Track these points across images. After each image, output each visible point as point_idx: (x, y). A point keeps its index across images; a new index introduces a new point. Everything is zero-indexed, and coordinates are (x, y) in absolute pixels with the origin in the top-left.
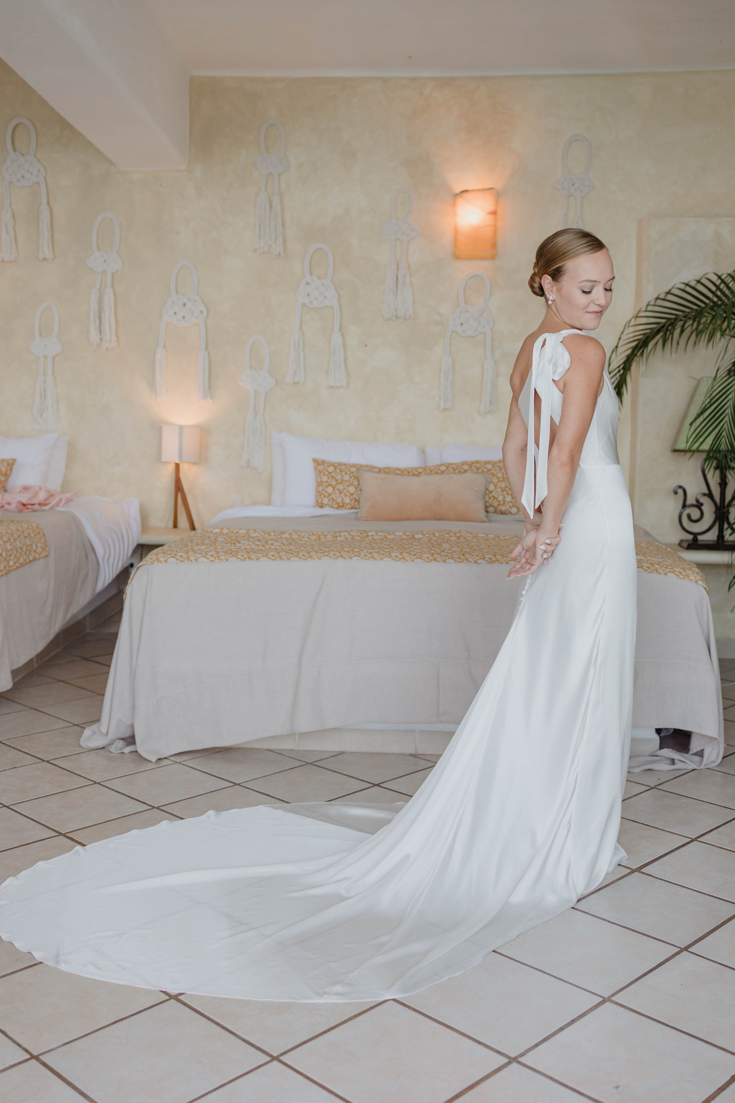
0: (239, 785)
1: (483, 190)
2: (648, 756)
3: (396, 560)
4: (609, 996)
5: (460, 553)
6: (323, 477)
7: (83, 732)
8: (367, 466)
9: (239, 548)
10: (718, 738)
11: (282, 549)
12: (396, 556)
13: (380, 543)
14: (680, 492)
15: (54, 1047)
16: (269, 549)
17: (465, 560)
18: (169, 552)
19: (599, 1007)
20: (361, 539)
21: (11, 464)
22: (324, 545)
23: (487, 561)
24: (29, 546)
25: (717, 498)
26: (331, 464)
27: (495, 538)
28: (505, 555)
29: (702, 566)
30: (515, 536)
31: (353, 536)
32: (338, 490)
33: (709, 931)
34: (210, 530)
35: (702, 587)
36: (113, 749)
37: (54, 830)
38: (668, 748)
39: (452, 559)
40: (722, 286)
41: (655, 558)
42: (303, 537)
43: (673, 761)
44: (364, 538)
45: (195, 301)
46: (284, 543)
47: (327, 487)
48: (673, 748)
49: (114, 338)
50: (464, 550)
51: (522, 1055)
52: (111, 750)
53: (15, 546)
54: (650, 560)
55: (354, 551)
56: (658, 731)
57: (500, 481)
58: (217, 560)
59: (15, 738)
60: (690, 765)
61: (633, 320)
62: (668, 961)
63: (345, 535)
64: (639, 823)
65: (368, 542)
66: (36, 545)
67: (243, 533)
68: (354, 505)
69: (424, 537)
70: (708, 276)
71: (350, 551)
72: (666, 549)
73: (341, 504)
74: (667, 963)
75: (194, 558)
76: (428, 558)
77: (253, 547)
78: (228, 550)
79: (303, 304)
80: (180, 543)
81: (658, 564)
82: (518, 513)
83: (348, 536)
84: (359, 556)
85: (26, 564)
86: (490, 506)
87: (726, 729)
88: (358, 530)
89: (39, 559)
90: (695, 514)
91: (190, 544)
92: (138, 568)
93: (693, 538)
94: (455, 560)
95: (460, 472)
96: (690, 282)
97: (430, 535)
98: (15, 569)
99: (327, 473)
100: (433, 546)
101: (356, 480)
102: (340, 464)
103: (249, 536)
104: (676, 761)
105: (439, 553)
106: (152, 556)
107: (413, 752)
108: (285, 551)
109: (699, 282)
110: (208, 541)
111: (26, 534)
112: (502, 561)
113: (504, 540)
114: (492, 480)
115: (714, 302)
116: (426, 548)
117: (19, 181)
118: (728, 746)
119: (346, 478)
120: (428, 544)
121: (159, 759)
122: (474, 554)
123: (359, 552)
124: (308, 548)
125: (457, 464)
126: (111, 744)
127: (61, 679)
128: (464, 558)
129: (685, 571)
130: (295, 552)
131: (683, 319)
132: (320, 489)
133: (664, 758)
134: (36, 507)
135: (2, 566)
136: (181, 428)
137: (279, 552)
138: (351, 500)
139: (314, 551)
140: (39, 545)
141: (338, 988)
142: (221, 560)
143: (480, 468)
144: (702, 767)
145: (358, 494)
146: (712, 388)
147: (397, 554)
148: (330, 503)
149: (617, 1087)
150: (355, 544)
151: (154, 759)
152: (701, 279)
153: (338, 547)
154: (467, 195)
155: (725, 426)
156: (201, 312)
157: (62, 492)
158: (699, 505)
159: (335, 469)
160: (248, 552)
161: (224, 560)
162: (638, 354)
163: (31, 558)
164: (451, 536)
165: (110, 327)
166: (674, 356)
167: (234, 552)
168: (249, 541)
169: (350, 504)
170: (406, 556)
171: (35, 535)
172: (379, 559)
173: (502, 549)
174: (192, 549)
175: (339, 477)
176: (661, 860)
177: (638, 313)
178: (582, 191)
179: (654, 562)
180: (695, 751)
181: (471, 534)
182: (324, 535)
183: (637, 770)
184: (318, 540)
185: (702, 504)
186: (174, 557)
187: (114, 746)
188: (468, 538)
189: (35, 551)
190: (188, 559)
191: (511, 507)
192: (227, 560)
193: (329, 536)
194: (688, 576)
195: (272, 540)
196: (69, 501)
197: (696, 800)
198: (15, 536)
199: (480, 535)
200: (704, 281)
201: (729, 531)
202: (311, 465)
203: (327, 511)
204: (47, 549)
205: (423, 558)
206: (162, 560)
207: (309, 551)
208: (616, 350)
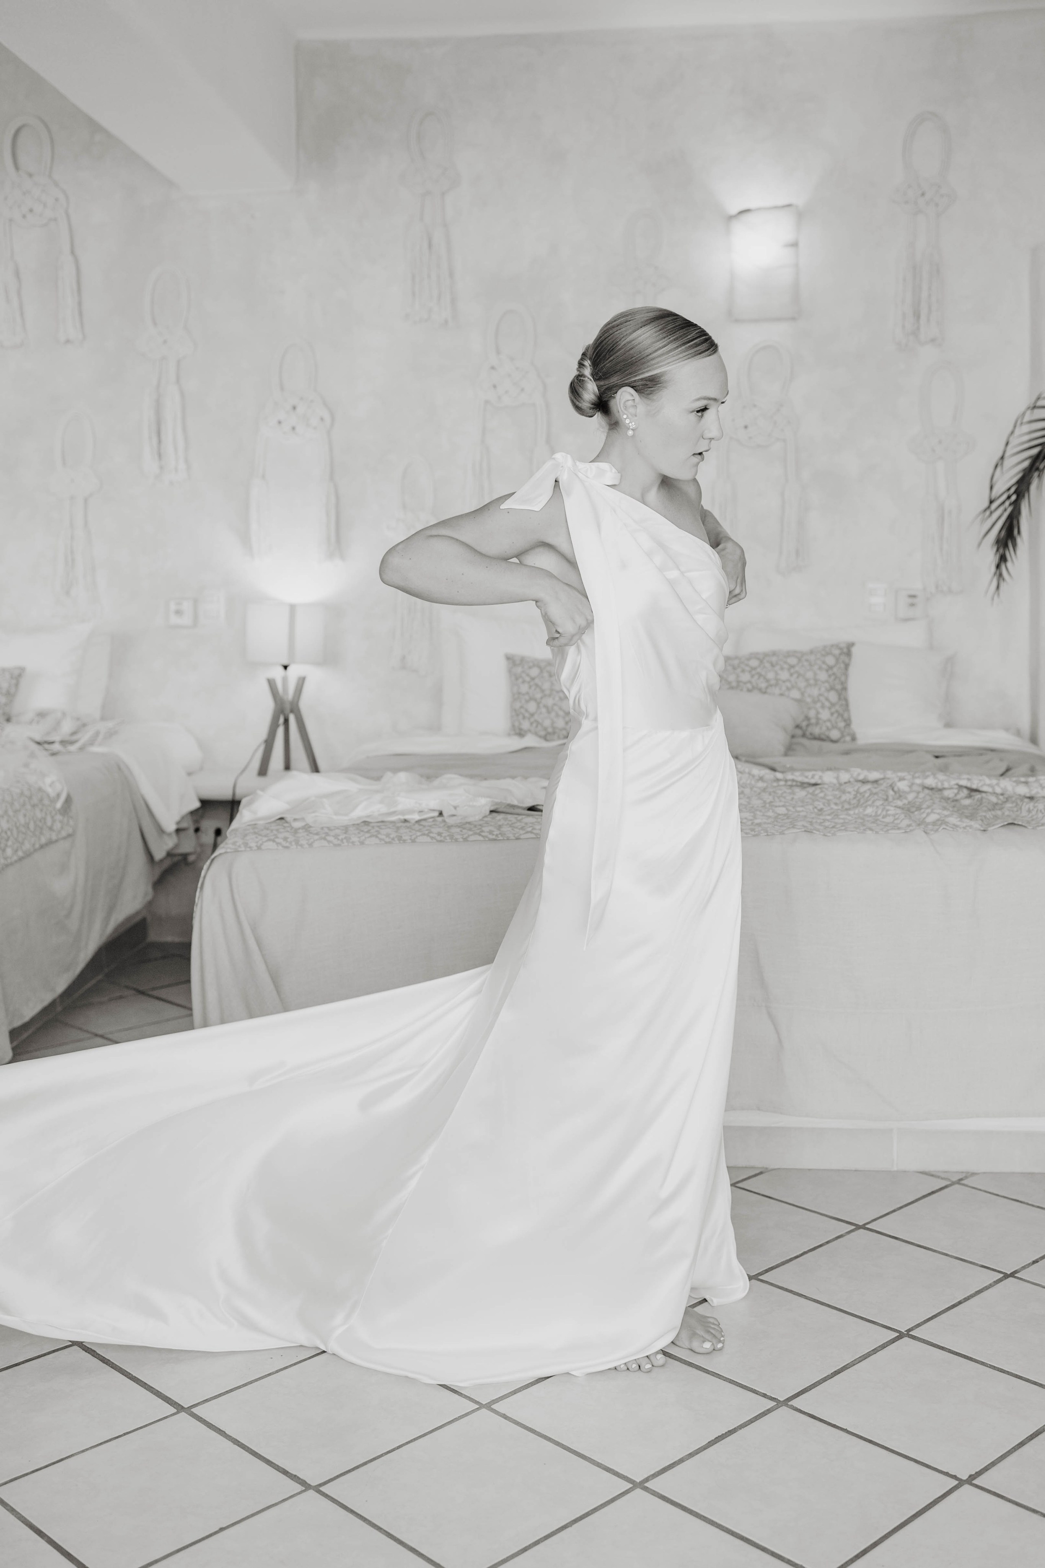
1: (776, 208)
6: (521, 685)
18: (265, 832)
21: (17, 676)
24: (40, 821)
26: (535, 664)
32: (546, 706)
45: (312, 401)
47: (527, 702)
49: (182, 465)
53: (16, 823)
61: (1030, 411)
66: (52, 817)
73: (550, 730)
79: (487, 402)
85: (35, 850)
89: (56, 841)
92: (213, 860)
98: (16, 861)
99: (528, 679)
117: (24, 217)
132: (518, 705)
134: (58, 746)
136: (293, 608)
139: (508, 824)
140: (58, 817)
142: (353, 843)
148: (533, 729)
154: (750, 218)
156: (322, 419)
157: (103, 718)
159: (542, 671)
163: (43, 840)
165: (175, 447)
175: (546, 686)
177: (1035, 402)
178: (937, 205)
186: (274, 841)
189: (51, 829)
190: (297, 843)
192: (362, 843)
196: (111, 734)
198: (17, 806)
202: (503, 666)
203: (529, 741)
204: (71, 823)
206: (253, 845)
207: (500, 823)
208: (1002, 464)
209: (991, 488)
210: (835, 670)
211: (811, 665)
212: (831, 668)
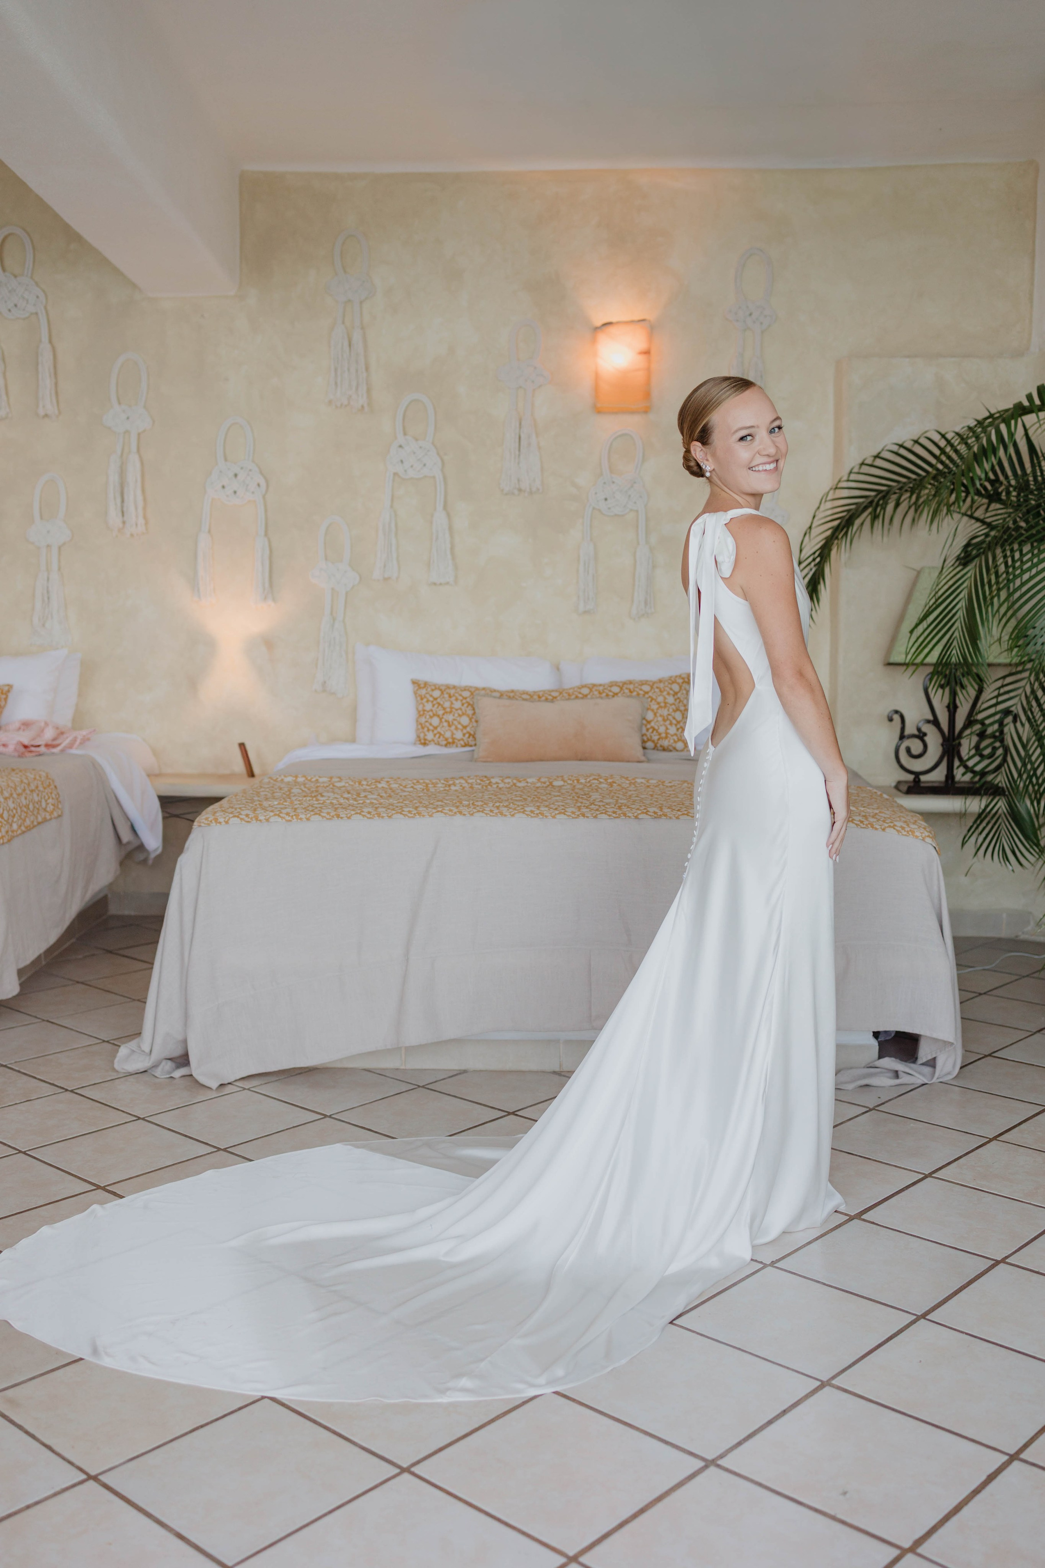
0: (330, 1116)
1: (632, 322)
2: (864, 1067)
3: (532, 817)
4: (828, 1379)
5: (615, 806)
6: (426, 704)
7: (117, 1051)
8: (484, 689)
9: (322, 804)
10: (955, 1043)
11: (381, 804)
12: (532, 812)
13: (509, 794)
14: (896, 718)
15: (117, 1463)
16: (362, 804)
17: (622, 815)
18: (230, 810)
19: (816, 1393)
20: (482, 787)
22: (435, 797)
23: (650, 816)
24: (37, 803)
25: (945, 726)
26: (436, 687)
27: (659, 785)
28: (674, 807)
29: (928, 816)
30: (685, 782)
31: (472, 784)
32: (447, 721)
33: (952, 1293)
34: (280, 779)
35: (930, 846)
36: (158, 1072)
37: (90, 1182)
38: (890, 1056)
39: (605, 813)
40: (948, 449)
41: (869, 808)
42: (405, 787)
43: (896, 1074)
44: (486, 786)
45: (250, 470)
46: (381, 794)
47: (431, 717)
48: (896, 1058)
49: (141, 521)
50: (620, 801)
51: (721, 1456)
52: (156, 1075)
53: (19, 804)
54: (863, 811)
55: (475, 805)
56: (876, 1035)
57: (661, 707)
58: (295, 820)
59: (25, 1061)
60: (919, 1078)
61: (831, 492)
62: (901, 1332)
63: (460, 783)
64: (856, 1155)
65: (492, 792)
66: (46, 801)
67: (323, 782)
68: (468, 741)
69: (566, 784)
70: (928, 435)
71: (471, 805)
72: (881, 795)
73: (450, 740)
74: (901, 1335)
75: (265, 817)
76: (573, 813)
77: (342, 801)
78: (308, 807)
79: (395, 474)
80: (243, 796)
81: (873, 817)
82: (685, 750)
83: (466, 785)
84: (482, 812)
85: (34, 826)
86: (648, 740)
87: (964, 1031)
88: (476, 776)
89: (51, 819)
90: (916, 746)
91: (256, 798)
93: (914, 780)
94: (609, 816)
95: (607, 695)
96: (904, 442)
97: (573, 781)
98: (20, 834)
99: (431, 699)
100: (578, 797)
101: (470, 707)
102: (448, 687)
103: (334, 786)
104: (900, 1074)
105: (588, 806)
106: (207, 816)
107: (557, 1069)
108: (384, 806)
109: (916, 442)
110: (280, 794)
111: (33, 787)
112: (671, 816)
113: (671, 787)
114: (650, 706)
115: (937, 469)
116: (571, 799)
117: (10, 310)
118: (967, 1053)
119: (457, 705)
120: (572, 793)
121: (221, 1085)
122: (633, 806)
123: (482, 806)
124: (414, 802)
125: (604, 685)
126: (155, 1066)
127: (80, 980)
128: (621, 812)
129: (908, 825)
130: (397, 807)
131: (897, 491)
132: (423, 720)
133: (885, 1071)
134: (42, 749)
135: (3, 830)
137: (377, 808)
138: (464, 735)
139: (423, 806)
140: (50, 801)
141: (465, 1382)
142: (301, 819)
143: (634, 691)
144: (934, 1080)
145: (473, 727)
146: (937, 585)
147: (533, 809)
148: (436, 739)
149: (845, 1493)
150: (475, 795)
151: (214, 1085)
152: (919, 438)
153: (454, 800)
154: (611, 330)
155: (956, 634)
156: (259, 485)
157: (75, 729)
158: (921, 736)
159: (442, 693)
160: (336, 809)
161: (305, 820)
162: (840, 536)
163: (40, 819)
164: (601, 783)
165: (136, 508)
166: (885, 539)
167: (316, 808)
168: (334, 793)
169: (462, 740)
170: (545, 810)
171: (45, 788)
172: (509, 816)
173: (669, 799)
174: (260, 805)
175: (447, 704)
176: (886, 1203)
177: (837, 484)
178: (761, 323)
179: (867, 814)
180: (924, 1060)
181: (627, 778)
182: (433, 783)
183: (850, 1087)
184: (425, 790)
185: (925, 734)
186: (238, 817)
187: (160, 1068)
188: (624, 785)
189: (45, 810)
190: (257, 819)
191: (675, 742)
192: (308, 819)
193: (440, 785)
194: (913, 832)
195: (365, 790)
196: (85, 740)
197: (929, 1125)
198: (19, 790)
199: (639, 781)
200: (923, 441)
201: (962, 770)
202: (409, 689)
203: (431, 749)
204: (60, 806)
205: (566, 813)
206: (221, 820)
207: (417, 805)
208: (810, 532)
209: (801, 551)
210: (679, 695)
211: (661, 691)
212: (676, 693)
